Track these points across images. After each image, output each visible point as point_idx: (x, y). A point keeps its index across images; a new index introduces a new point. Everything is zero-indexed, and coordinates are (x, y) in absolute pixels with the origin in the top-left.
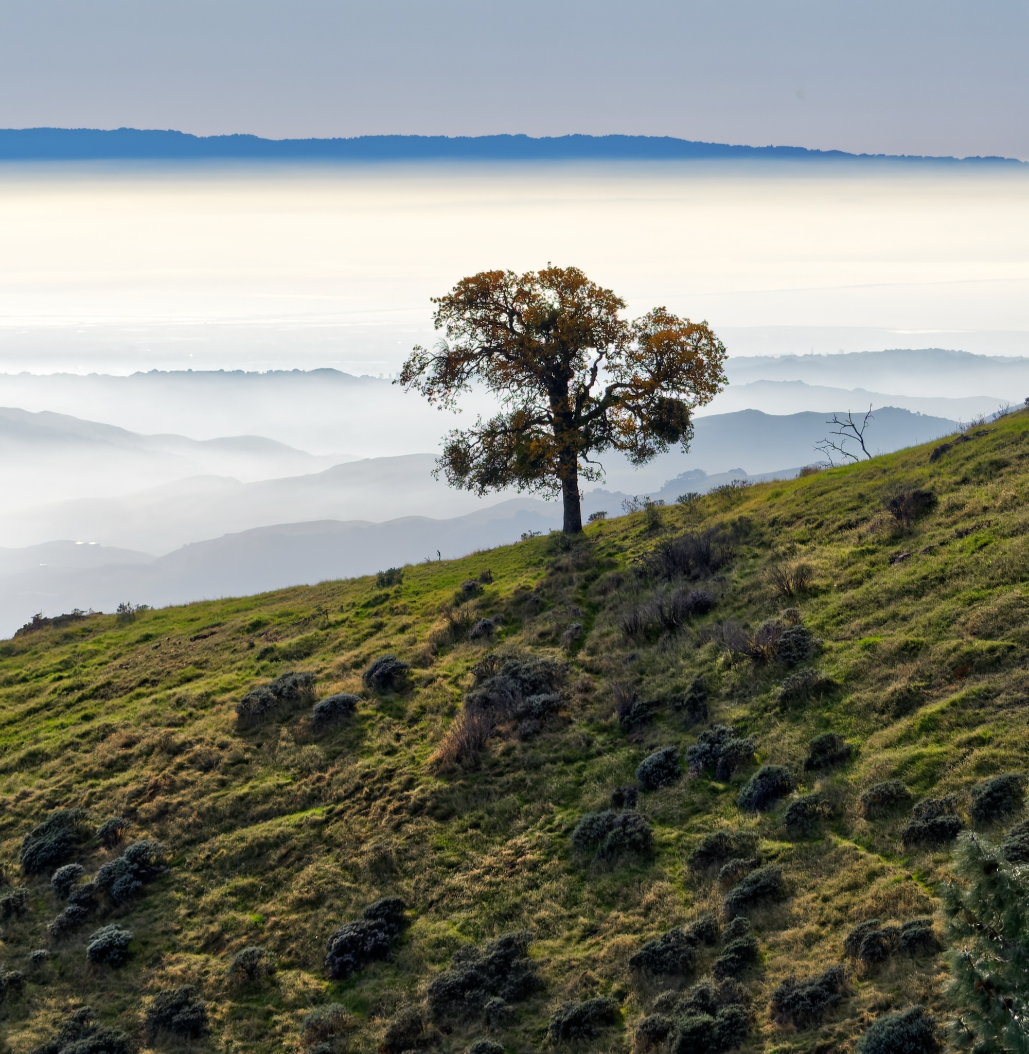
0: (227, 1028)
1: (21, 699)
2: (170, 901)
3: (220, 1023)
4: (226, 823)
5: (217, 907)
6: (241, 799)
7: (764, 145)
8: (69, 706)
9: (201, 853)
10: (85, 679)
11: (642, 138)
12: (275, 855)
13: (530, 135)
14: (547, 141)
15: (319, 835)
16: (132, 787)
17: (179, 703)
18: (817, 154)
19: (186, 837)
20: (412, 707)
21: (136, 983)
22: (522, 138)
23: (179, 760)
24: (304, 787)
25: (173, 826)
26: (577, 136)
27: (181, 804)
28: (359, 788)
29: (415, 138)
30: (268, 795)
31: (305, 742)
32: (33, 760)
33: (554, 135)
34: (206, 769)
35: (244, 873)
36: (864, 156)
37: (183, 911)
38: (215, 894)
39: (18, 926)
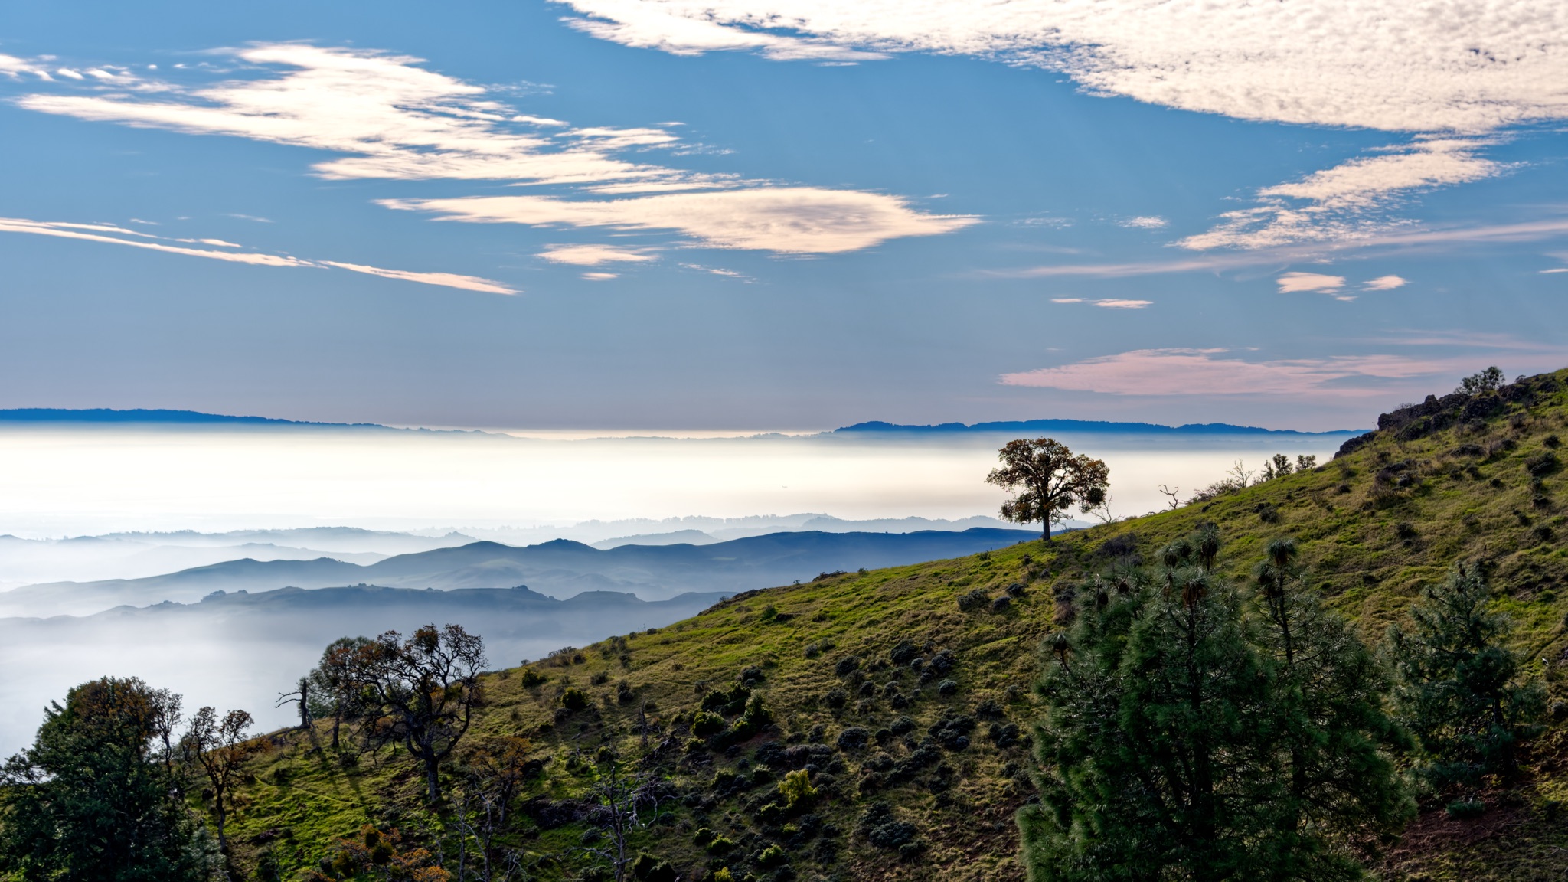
0: (1013, 714)
1: (847, 602)
2: (963, 671)
3: (1008, 713)
4: (975, 643)
5: (986, 673)
6: (978, 634)
7: (243, 415)
8: (872, 604)
9: (970, 653)
10: (872, 594)
11: (175, 411)
12: (1003, 654)
13: (113, 409)
14: (123, 412)
15: (1019, 647)
16: (927, 631)
17: (927, 601)
18: (272, 421)
19: (960, 648)
20: (1033, 601)
21: (964, 699)
22: (108, 411)
23: (943, 621)
24: (1003, 630)
25: (953, 644)
26: (139, 410)
27: (952, 637)
28: (1027, 630)
29: (49, 410)
30: (988, 633)
31: (994, 614)
32: (872, 623)
33: (126, 409)
34: (957, 624)
35: (992, 661)
36: (298, 423)
37: (971, 675)
38: (982, 669)
39: (903, 681)
